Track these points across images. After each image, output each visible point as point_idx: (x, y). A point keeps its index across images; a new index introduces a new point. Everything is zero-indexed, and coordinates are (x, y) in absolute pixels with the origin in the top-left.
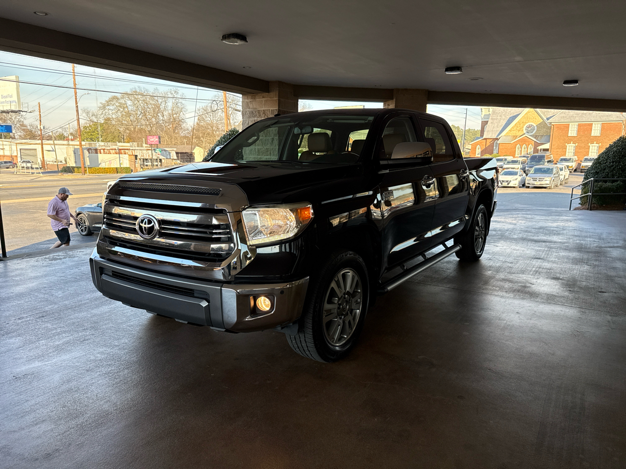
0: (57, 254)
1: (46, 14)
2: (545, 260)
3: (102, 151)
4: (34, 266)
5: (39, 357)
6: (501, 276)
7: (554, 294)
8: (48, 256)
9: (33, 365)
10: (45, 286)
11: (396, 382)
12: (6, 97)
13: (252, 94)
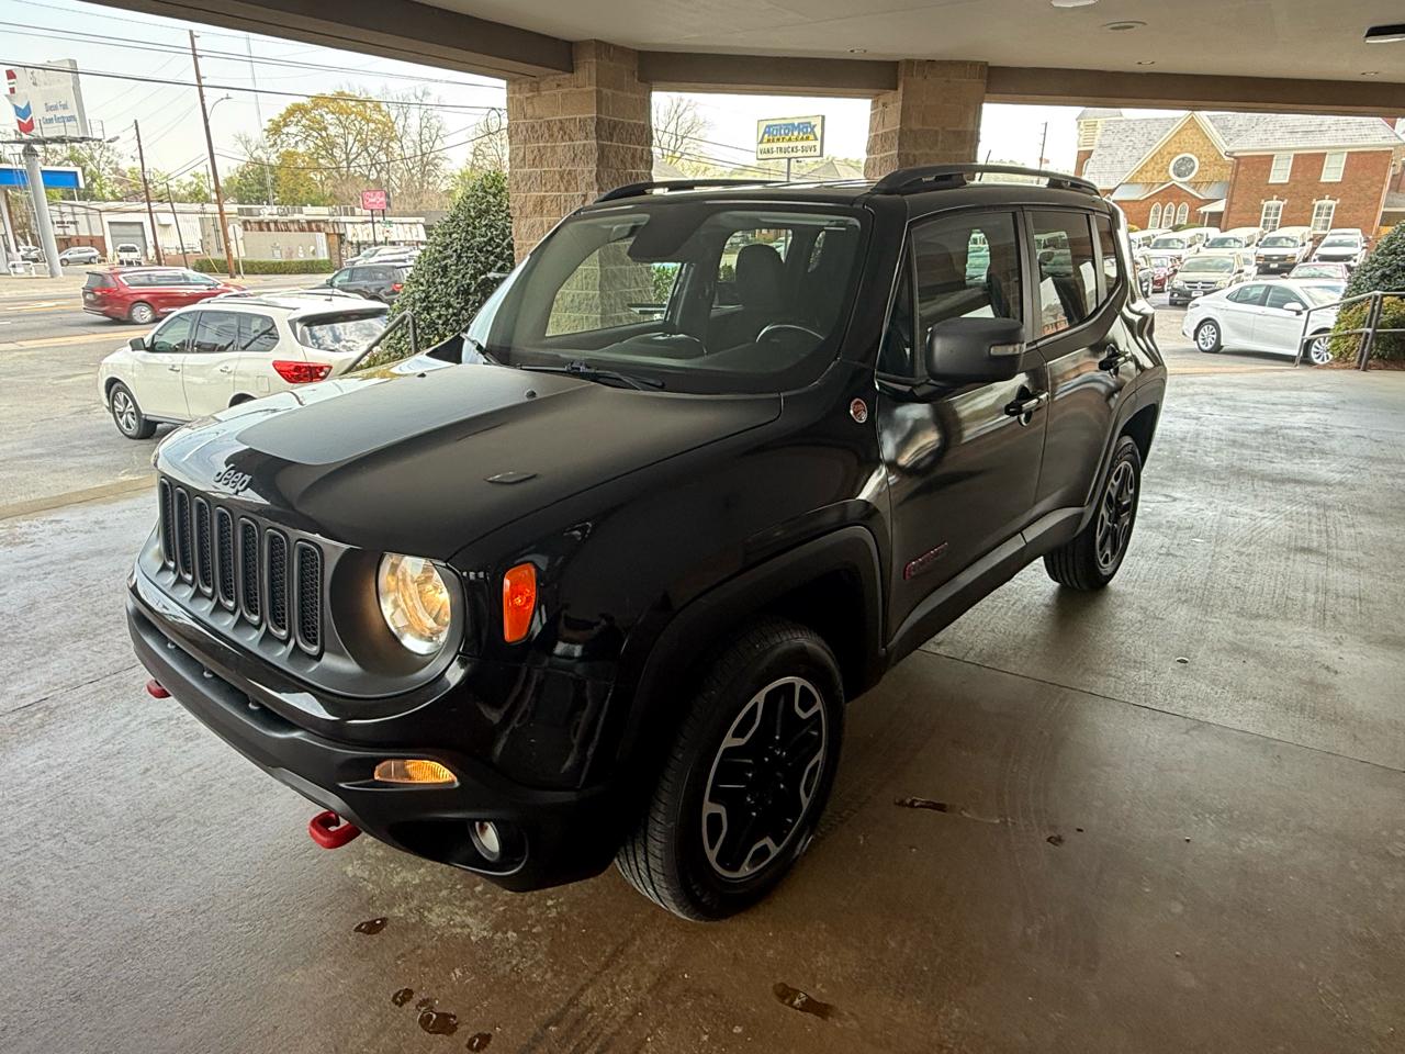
3: (272, 225)
13: (531, 80)
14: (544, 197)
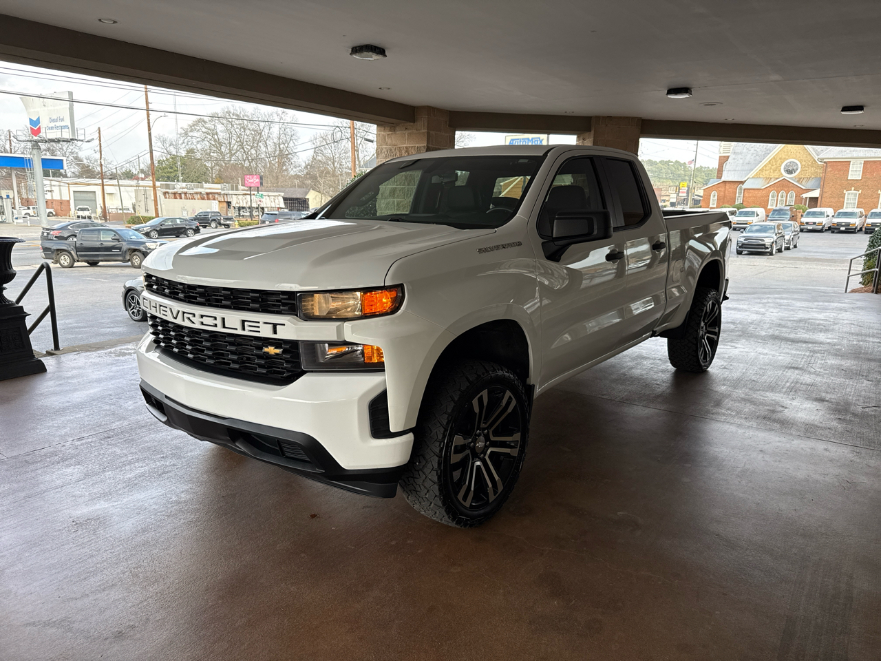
0: (126, 347)
1: (115, 22)
2: (805, 371)
3: (183, 196)
4: (95, 364)
5: (106, 495)
6: (740, 393)
7: (816, 423)
8: (113, 349)
9: (98, 506)
10: (110, 393)
11: (585, 549)
13: (391, 125)
14: (396, 188)
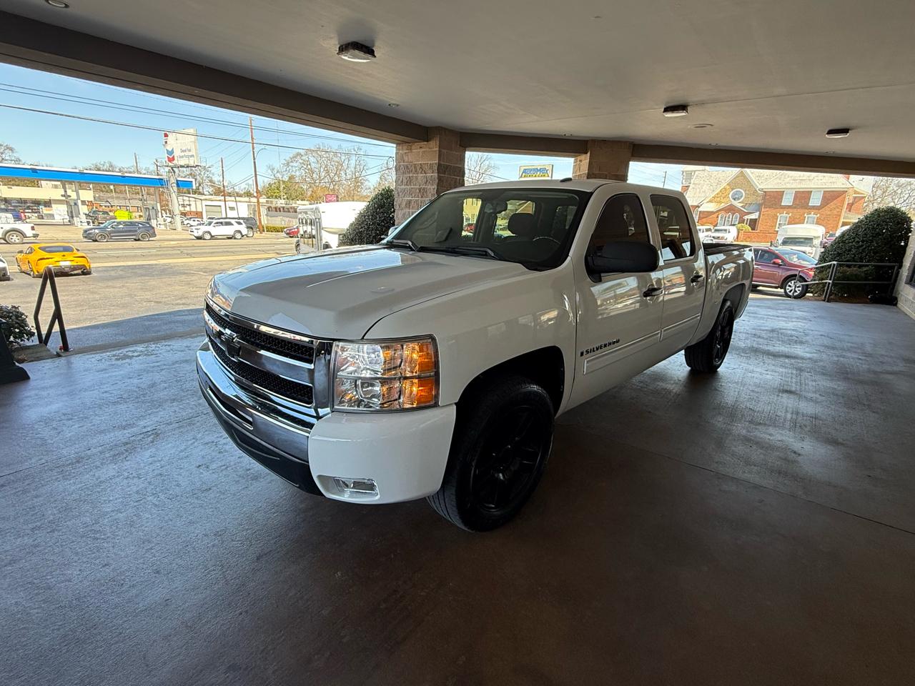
0: (134, 348)
2: (800, 396)
3: (282, 209)
6: (741, 429)
8: (120, 351)
12: (185, 151)
13: (407, 144)
14: (411, 200)
